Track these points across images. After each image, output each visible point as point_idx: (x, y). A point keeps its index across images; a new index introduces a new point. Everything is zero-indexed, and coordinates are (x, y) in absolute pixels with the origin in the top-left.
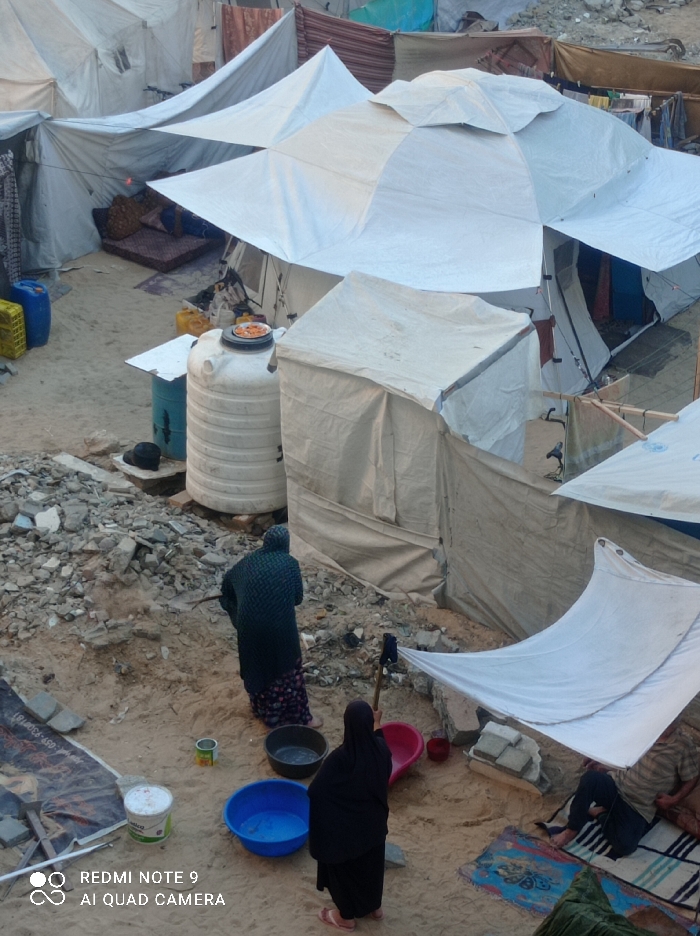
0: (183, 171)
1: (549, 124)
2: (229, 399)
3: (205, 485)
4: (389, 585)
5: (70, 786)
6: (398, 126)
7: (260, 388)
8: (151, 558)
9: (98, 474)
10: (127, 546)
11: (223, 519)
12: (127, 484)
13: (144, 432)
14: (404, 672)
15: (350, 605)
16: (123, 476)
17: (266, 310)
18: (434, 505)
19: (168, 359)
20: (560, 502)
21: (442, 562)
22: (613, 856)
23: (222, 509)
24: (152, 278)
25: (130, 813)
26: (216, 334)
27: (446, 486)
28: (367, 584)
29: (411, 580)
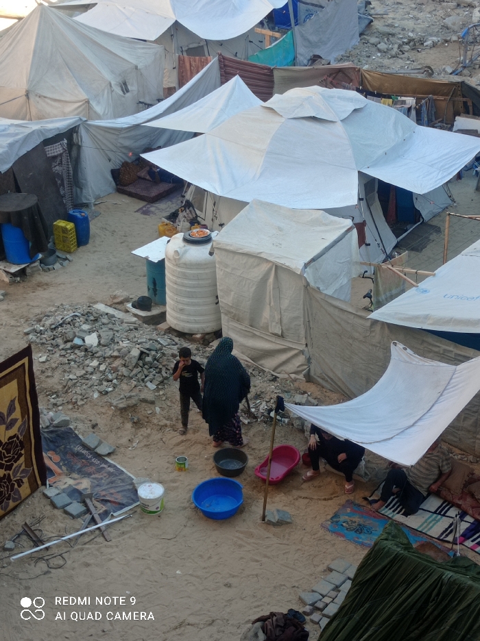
0: (159, 148)
1: (360, 115)
2: (188, 271)
3: (176, 318)
4: (279, 370)
5: (108, 484)
6: (277, 119)
7: (205, 264)
8: (148, 359)
9: (118, 314)
10: (135, 353)
11: (187, 337)
12: (134, 319)
13: (143, 291)
14: (288, 417)
15: (258, 381)
16: (132, 315)
17: (208, 222)
18: (302, 326)
19: (154, 250)
20: (371, 322)
21: (308, 357)
22: (406, 514)
23: (186, 331)
24: (145, 206)
25: (141, 498)
26: (180, 236)
27: (308, 315)
28: (267, 370)
29: (291, 367)
